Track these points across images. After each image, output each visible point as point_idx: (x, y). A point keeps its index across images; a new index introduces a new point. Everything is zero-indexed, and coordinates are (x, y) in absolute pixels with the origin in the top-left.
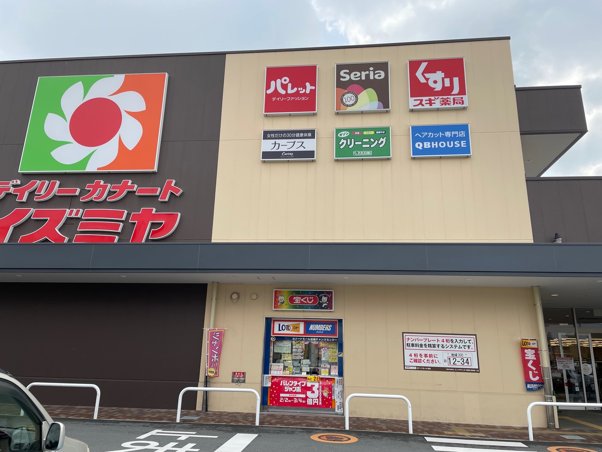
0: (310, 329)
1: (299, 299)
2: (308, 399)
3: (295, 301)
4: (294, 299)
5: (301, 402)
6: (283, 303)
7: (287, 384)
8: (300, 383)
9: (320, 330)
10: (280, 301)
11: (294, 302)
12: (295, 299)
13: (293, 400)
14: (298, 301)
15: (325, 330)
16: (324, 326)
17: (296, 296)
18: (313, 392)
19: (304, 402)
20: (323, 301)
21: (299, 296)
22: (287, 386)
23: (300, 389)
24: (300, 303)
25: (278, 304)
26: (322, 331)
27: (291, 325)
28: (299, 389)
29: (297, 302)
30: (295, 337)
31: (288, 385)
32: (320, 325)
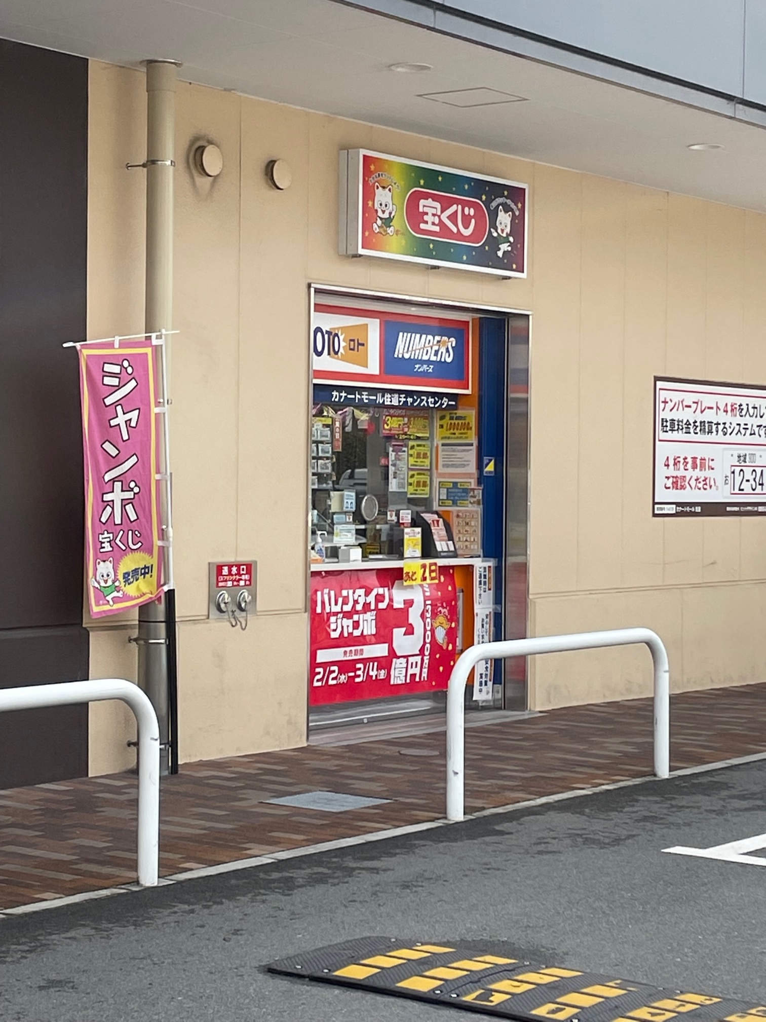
0: (396, 353)
1: (434, 211)
2: (394, 660)
3: (426, 218)
4: (421, 210)
5: (374, 678)
6: (388, 223)
7: (336, 604)
8: (371, 599)
9: (425, 358)
10: (380, 214)
11: (423, 226)
12: (426, 210)
13: (352, 674)
14: (433, 219)
15: (438, 360)
16: (435, 342)
17: (426, 196)
18: (410, 631)
19: (382, 674)
20: (499, 231)
21: (435, 198)
22: (336, 614)
23: (374, 622)
24: (437, 229)
25: (375, 226)
26: (428, 362)
27: (343, 329)
28: (368, 625)
29: (429, 227)
30: (340, 388)
31: (337, 609)
32: (424, 336)
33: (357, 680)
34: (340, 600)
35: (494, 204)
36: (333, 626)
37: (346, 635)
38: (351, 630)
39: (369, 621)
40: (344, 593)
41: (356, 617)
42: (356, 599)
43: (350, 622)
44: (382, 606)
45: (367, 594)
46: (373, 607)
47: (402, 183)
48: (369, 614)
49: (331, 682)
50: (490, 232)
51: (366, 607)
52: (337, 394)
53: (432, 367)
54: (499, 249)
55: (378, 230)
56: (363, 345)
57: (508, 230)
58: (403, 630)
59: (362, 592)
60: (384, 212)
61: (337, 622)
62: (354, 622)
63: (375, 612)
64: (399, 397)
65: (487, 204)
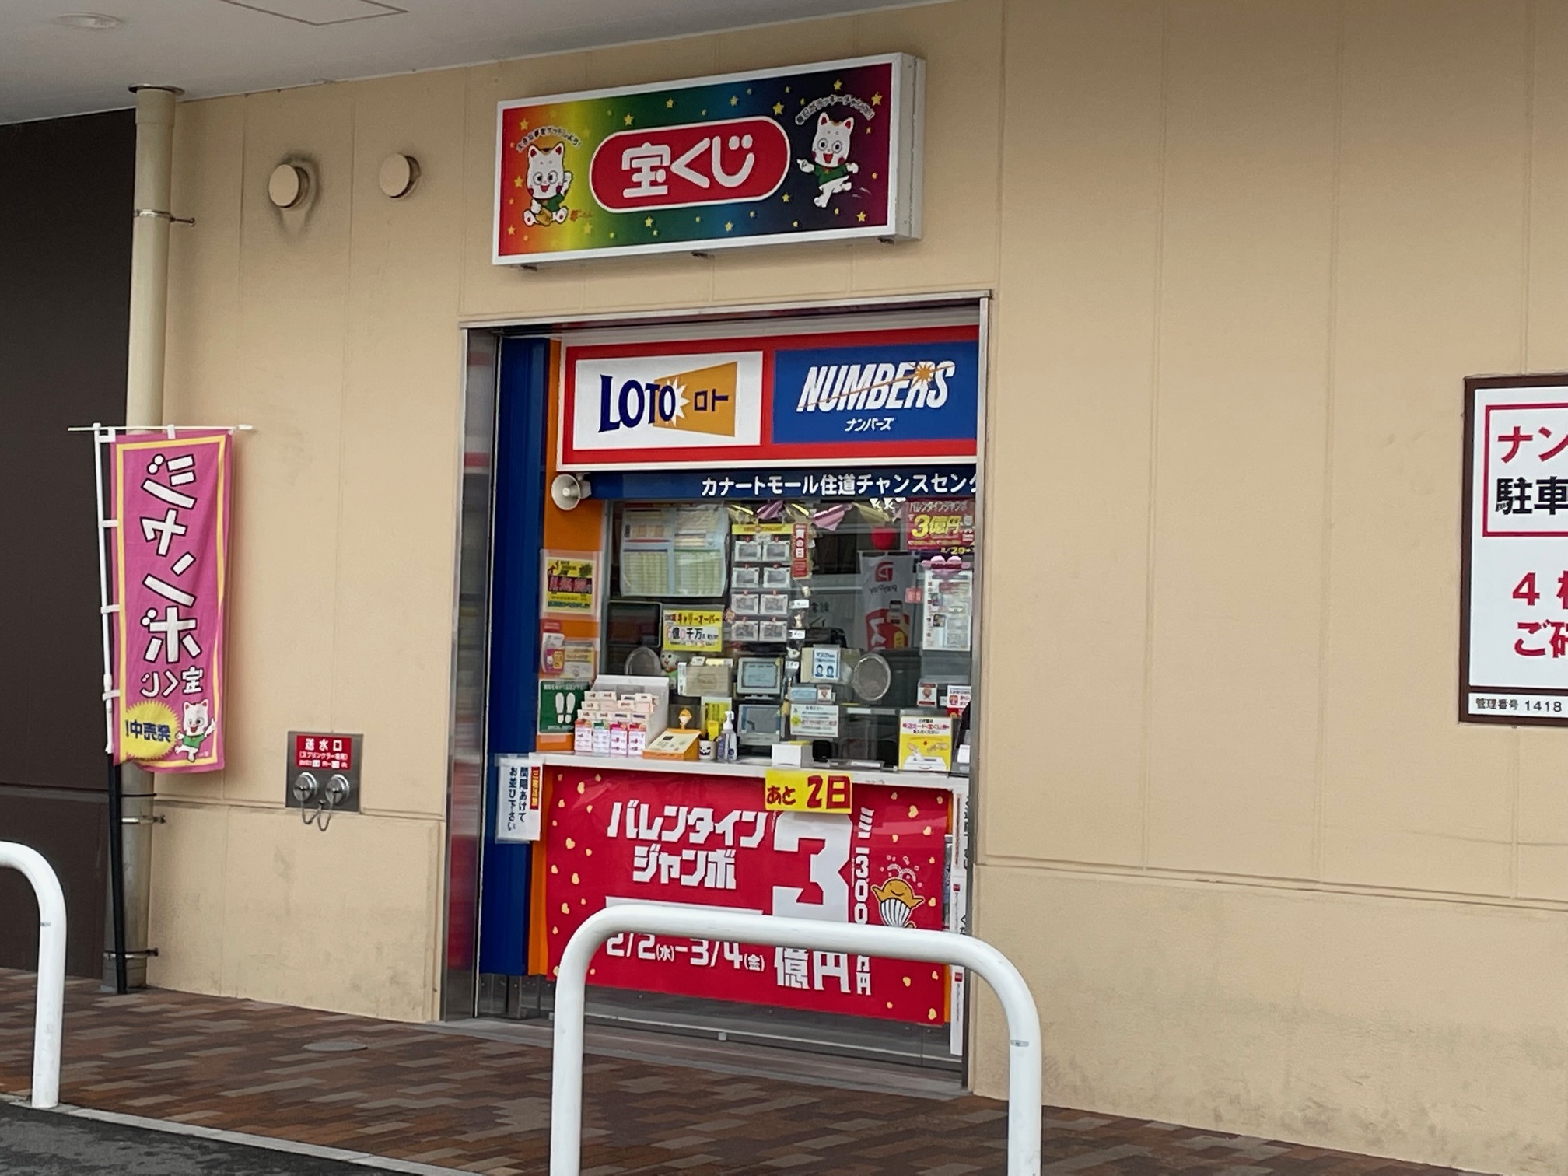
0: (802, 403)
3: (635, 178)
4: (625, 166)
5: (737, 966)
6: (553, 204)
9: (872, 405)
10: (538, 193)
11: (628, 193)
12: (635, 164)
13: (684, 949)
14: (652, 176)
15: (908, 405)
16: (900, 374)
18: (814, 895)
19: (755, 964)
20: (820, 160)
22: (647, 843)
23: (732, 868)
25: (527, 214)
26: (882, 413)
27: (682, 378)
28: (720, 870)
29: (646, 191)
30: (718, 474)
31: (652, 835)
32: (870, 368)
33: (694, 961)
34: (659, 821)
35: (805, 114)
36: (639, 862)
37: (664, 880)
38: (675, 874)
39: (721, 867)
40: (670, 811)
41: (688, 855)
42: (691, 822)
43: (675, 861)
44: (746, 842)
45: (717, 818)
46: (729, 841)
47: (587, 133)
48: (721, 852)
49: (642, 955)
50: (794, 166)
51: (714, 841)
52: (714, 483)
53: (889, 420)
54: (821, 193)
55: (533, 220)
56: (725, 398)
57: (845, 152)
58: (799, 891)
59: (707, 813)
60: (544, 189)
61: (648, 856)
62: (682, 861)
63: (734, 852)
64: (857, 480)
65: (786, 119)
